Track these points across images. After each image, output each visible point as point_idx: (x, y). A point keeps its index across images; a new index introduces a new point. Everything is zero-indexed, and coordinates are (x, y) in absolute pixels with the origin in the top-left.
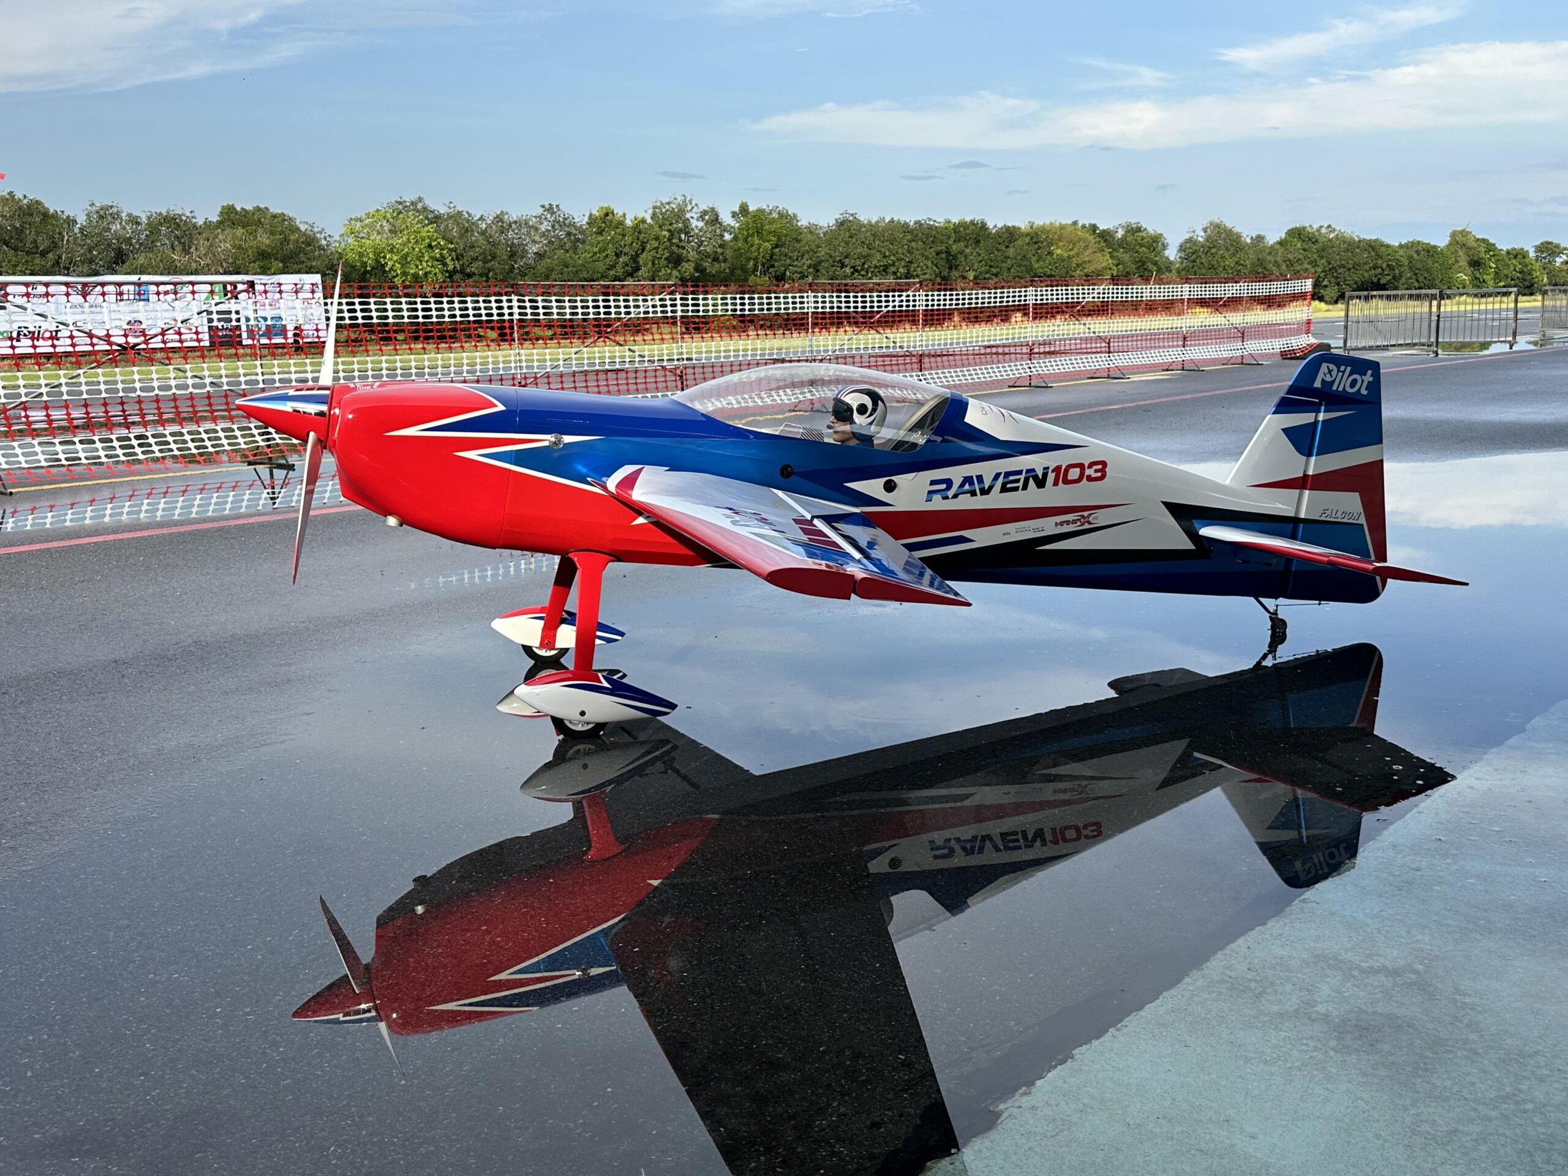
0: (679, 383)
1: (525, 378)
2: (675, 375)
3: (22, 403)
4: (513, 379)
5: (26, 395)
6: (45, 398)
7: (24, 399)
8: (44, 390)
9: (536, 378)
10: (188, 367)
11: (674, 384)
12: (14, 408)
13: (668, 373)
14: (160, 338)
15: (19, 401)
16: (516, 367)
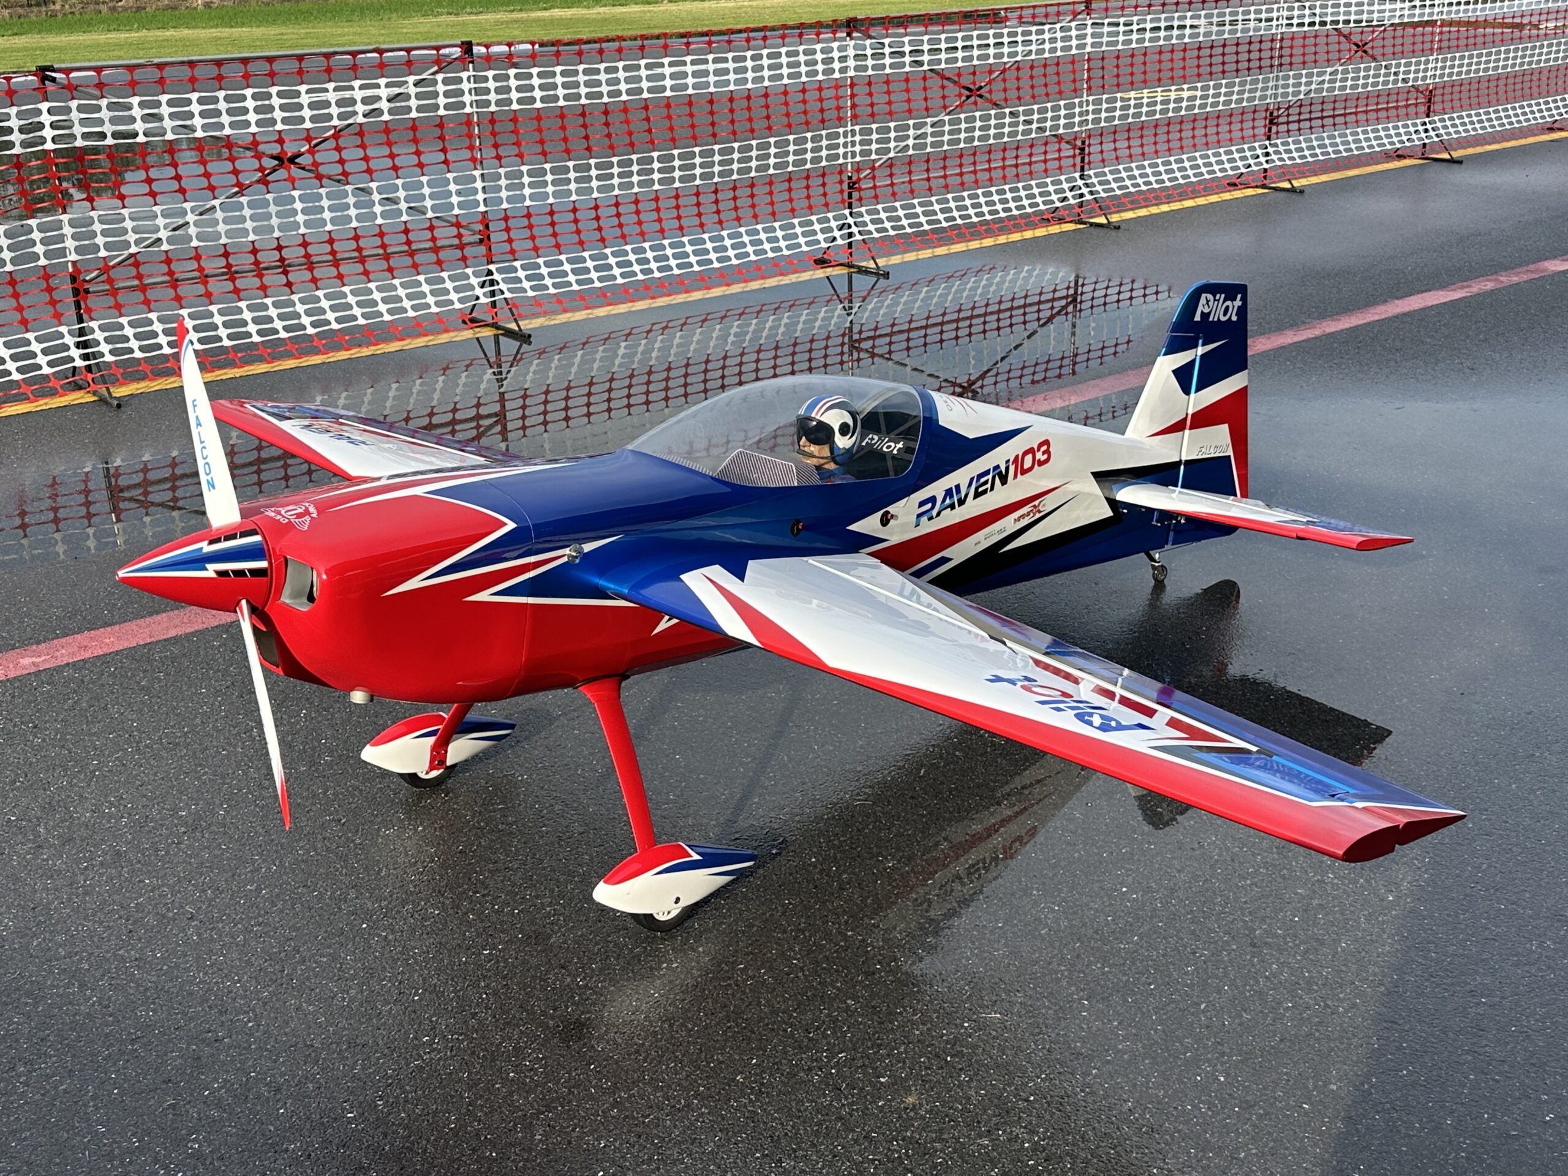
0: (1078, 159)
1: (858, 170)
2: (1074, 148)
3: (132, 255)
4: (841, 172)
5: (137, 242)
6: (165, 247)
7: (134, 249)
8: (163, 234)
9: (873, 168)
10: (374, 185)
11: (1070, 161)
12: (119, 264)
13: (1064, 145)
14: (332, 143)
15: (126, 253)
16: (845, 156)
